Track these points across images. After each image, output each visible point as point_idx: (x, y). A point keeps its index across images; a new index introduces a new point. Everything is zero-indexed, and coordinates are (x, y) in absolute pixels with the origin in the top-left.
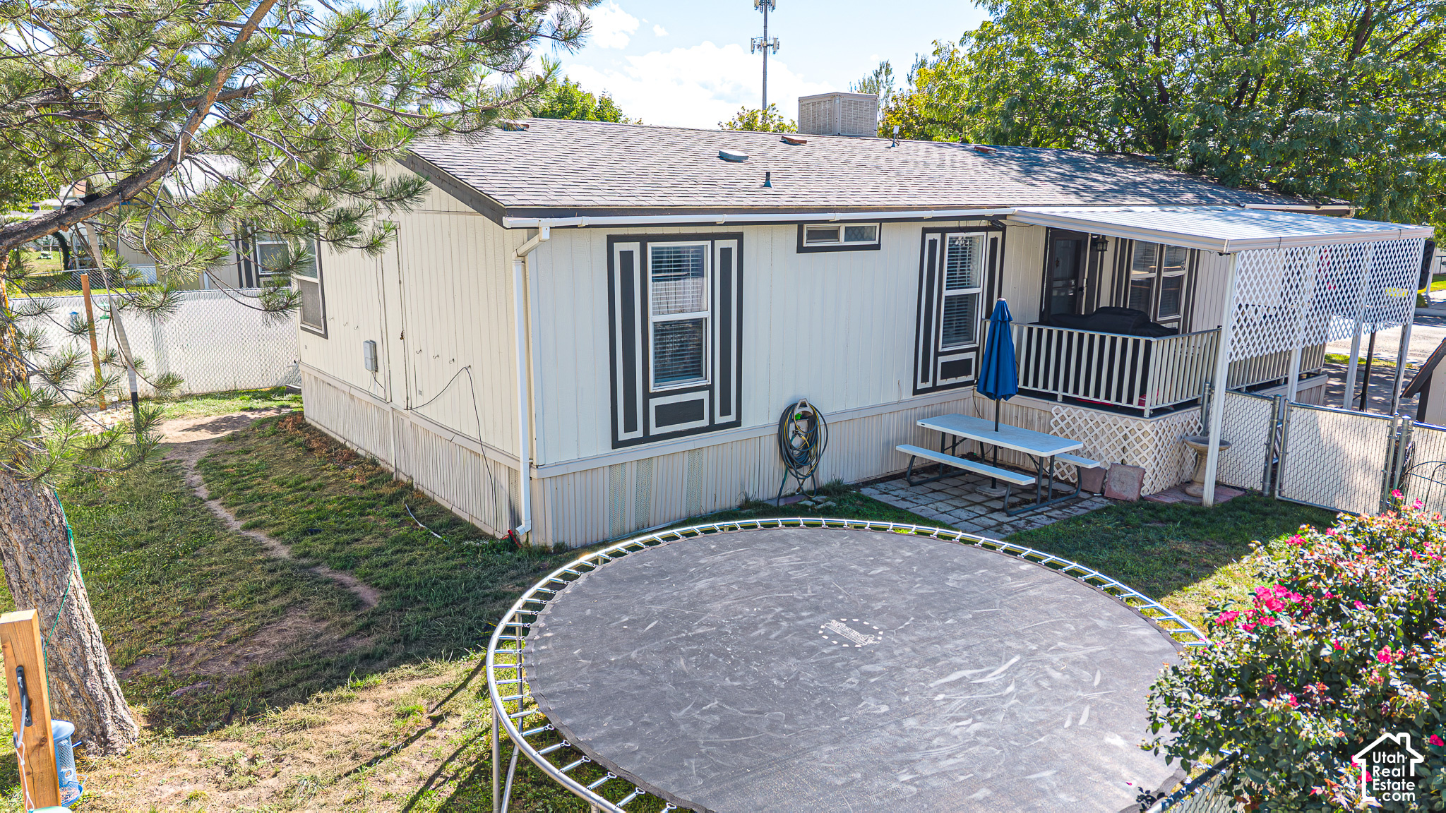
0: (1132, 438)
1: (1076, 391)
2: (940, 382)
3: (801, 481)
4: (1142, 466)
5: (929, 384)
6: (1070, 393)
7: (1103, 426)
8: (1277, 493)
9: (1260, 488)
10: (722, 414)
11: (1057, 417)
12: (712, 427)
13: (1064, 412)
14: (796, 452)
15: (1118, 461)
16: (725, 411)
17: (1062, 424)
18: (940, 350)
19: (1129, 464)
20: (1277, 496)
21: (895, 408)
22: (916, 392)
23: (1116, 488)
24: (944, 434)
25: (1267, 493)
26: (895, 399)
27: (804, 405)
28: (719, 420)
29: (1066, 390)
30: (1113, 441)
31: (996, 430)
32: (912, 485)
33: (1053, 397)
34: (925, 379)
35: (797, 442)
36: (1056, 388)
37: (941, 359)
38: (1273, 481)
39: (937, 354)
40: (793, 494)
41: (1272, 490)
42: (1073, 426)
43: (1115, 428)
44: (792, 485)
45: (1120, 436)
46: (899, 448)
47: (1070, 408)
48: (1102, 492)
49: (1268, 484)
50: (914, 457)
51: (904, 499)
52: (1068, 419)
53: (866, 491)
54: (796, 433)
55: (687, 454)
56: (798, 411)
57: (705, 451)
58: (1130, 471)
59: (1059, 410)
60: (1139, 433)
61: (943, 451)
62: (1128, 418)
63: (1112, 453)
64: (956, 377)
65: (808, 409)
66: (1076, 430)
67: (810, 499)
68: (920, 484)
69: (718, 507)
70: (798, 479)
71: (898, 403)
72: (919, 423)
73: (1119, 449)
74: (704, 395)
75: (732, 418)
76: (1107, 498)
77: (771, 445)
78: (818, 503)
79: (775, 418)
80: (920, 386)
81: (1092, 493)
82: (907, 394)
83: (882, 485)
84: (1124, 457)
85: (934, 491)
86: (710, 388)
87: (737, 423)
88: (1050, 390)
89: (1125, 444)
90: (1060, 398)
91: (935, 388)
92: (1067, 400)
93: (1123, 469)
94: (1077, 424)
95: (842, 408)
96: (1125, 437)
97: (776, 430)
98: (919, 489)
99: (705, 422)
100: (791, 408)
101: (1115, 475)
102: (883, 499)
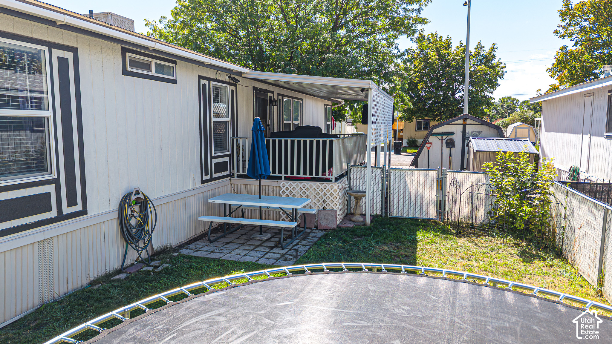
0: (328, 194)
1: (292, 173)
2: (214, 176)
3: (140, 252)
4: (335, 209)
5: (209, 177)
6: (289, 175)
7: (311, 190)
8: (388, 214)
9: (380, 213)
10: (69, 205)
11: (284, 189)
12: (61, 217)
13: (287, 185)
14: (134, 230)
15: (321, 208)
16: (72, 202)
17: (287, 192)
18: (213, 155)
19: (328, 209)
20: (389, 216)
21: (192, 193)
22: (203, 182)
23: (323, 223)
24: (225, 205)
25: (384, 215)
26: (191, 187)
27: (137, 193)
28: (66, 210)
29: (286, 172)
30: (318, 197)
31: (260, 198)
32: (211, 242)
33: (280, 178)
34: (207, 174)
35: (133, 222)
36: (280, 172)
37: (215, 161)
38: (386, 208)
39: (212, 158)
40: (132, 264)
41: (386, 212)
42: (294, 193)
43: (318, 190)
44: (132, 256)
45: (321, 194)
46: (200, 219)
47: (291, 182)
48: (316, 228)
49: (384, 210)
50: (212, 222)
51: (212, 252)
52: (291, 189)
53: (184, 251)
54: (132, 216)
55: (36, 245)
56: (133, 198)
57: (55, 240)
58: (330, 212)
59: (284, 184)
60: (332, 191)
61: (225, 216)
62: (325, 184)
63: (318, 204)
64: (221, 172)
65: (141, 196)
66: (296, 194)
67: (148, 265)
68: (216, 240)
69: (70, 288)
70: (138, 251)
71: (194, 189)
72: (210, 201)
73: (321, 201)
74: (51, 189)
75: (79, 207)
76: (320, 230)
77: (113, 227)
78: (156, 267)
79: (115, 205)
80: (205, 178)
81: (310, 228)
82: (198, 184)
83: (191, 246)
84: (325, 205)
85: (227, 243)
86: (56, 182)
87: (84, 212)
88: (277, 174)
89: (325, 198)
90: (283, 178)
91: (212, 179)
92: (287, 178)
93: (325, 212)
94: (296, 191)
95: (161, 195)
96: (324, 194)
97: (116, 215)
98: (216, 244)
99: (53, 214)
100: (128, 196)
101: (322, 216)
102: (198, 254)
